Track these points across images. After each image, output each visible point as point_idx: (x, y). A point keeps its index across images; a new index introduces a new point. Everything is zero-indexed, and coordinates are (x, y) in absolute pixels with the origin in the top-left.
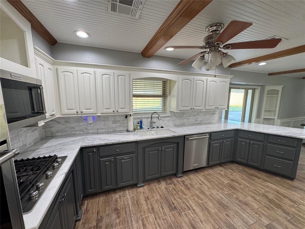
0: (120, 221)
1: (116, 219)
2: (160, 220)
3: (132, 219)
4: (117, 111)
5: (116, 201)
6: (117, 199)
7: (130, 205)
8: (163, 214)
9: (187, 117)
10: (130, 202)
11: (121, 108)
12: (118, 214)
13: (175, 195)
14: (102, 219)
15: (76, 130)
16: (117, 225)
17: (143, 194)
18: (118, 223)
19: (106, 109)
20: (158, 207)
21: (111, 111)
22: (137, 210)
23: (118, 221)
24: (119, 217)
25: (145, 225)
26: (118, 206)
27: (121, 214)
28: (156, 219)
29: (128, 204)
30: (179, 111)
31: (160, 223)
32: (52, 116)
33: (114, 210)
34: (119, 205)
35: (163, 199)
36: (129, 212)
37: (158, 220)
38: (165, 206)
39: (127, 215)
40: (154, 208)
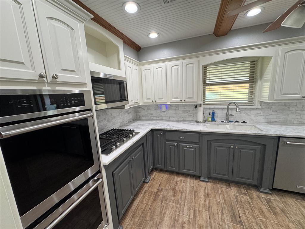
0: (175, 200)
1: (171, 196)
2: (214, 222)
3: (185, 204)
4: (184, 100)
5: (177, 183)
6: (178, 181)
7: (188, 192)
8: (220, 219)
9: (296, 110)
10: (188, 190)
11: (189, 98)
12: (175, 193)
13: (247, 209)
14: (161, 190)
15: (154, 116)
16: (171, 201)
17: (204, 188)
18: (172, 200)
19: (175, 98)
20: (217, 210)
21: (179, 100)
22: (192, 199)
23: (173, 198)
24: (174, 196)
25: (196, 217)
26: (176, 187)
27: (177, 195)
28: (210, 218)
29: (186, 190)
30: (275, 100)
31: (213, 225)
32: (136, 103)
33: (173, 189)
34: (178, 187)
35: (226, 205)
36: (184, 197)
37: (212, 222)
38: (226, 213)
39: (182, 198)
40: (211, 208)
